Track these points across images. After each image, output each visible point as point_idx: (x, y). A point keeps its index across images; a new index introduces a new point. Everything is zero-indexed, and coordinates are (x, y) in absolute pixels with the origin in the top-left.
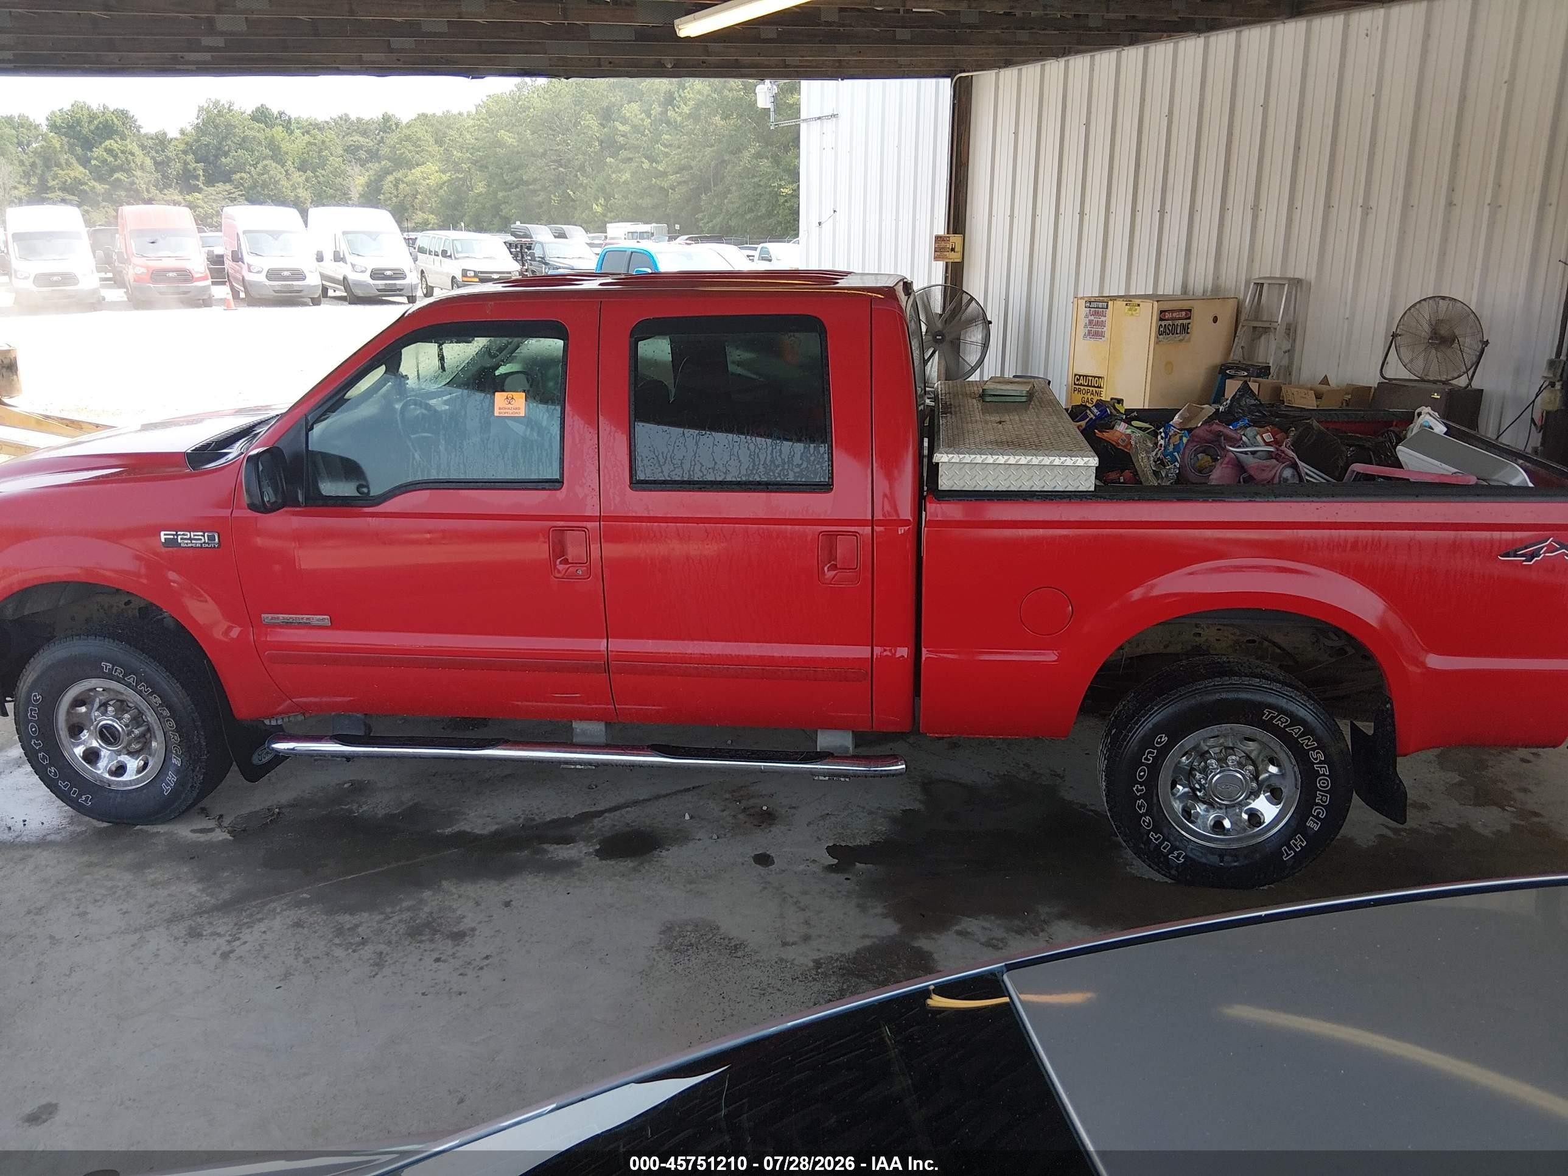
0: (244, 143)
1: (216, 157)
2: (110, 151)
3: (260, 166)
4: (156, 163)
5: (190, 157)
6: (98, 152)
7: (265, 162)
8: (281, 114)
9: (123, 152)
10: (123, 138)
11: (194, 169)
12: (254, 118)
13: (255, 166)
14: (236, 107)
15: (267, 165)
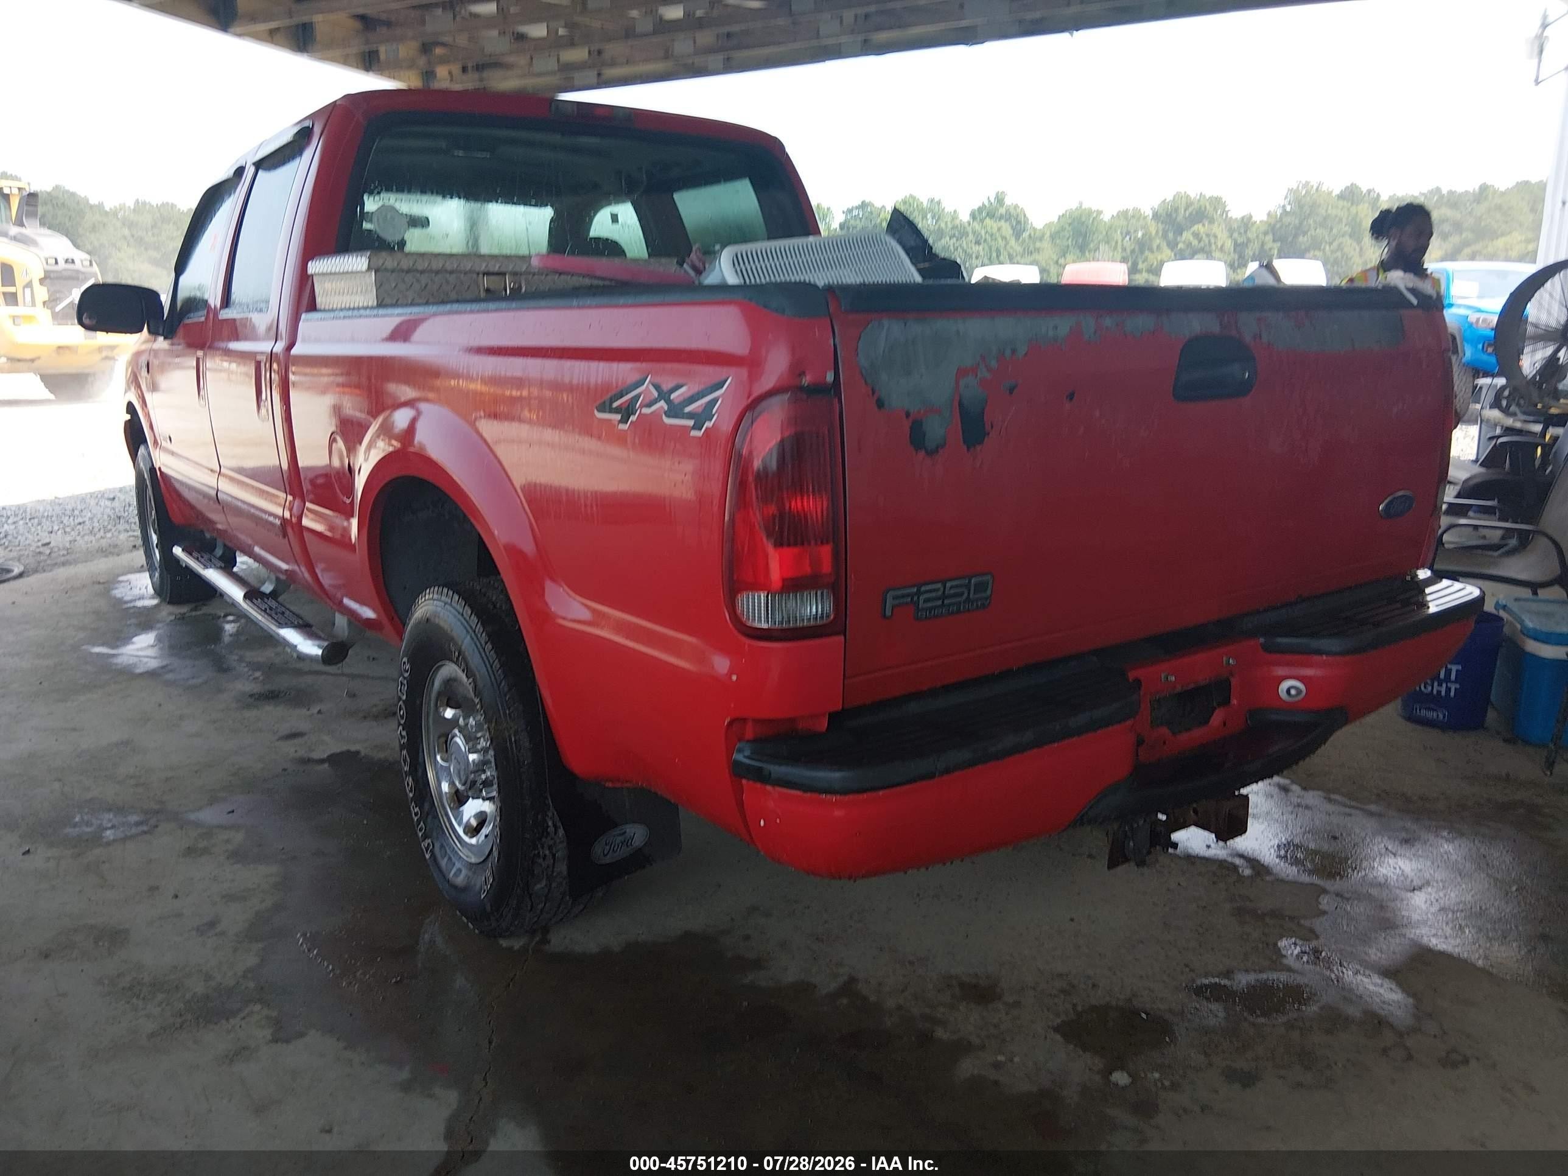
0: (1325, 222)
1: (1296, 236)
2: (1196, 235)
3: (1335, 244)
4: (1236, 245)
5: (1269, 237)
6: (1187, 235)
7: (1341, 240)
8: (1369, 191)
9: (1208, 235)
10: (1212, 221)
11: (1270, 249)
12: (1341, 196)
13: (1331, 244)
14: (1324, 188)
15: (1341, 243)
